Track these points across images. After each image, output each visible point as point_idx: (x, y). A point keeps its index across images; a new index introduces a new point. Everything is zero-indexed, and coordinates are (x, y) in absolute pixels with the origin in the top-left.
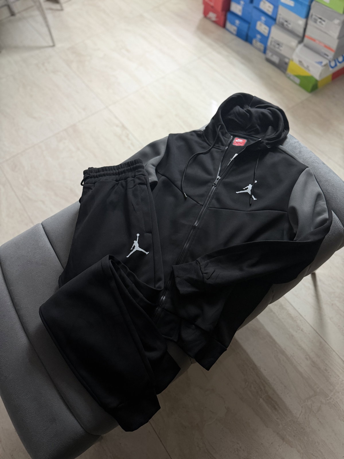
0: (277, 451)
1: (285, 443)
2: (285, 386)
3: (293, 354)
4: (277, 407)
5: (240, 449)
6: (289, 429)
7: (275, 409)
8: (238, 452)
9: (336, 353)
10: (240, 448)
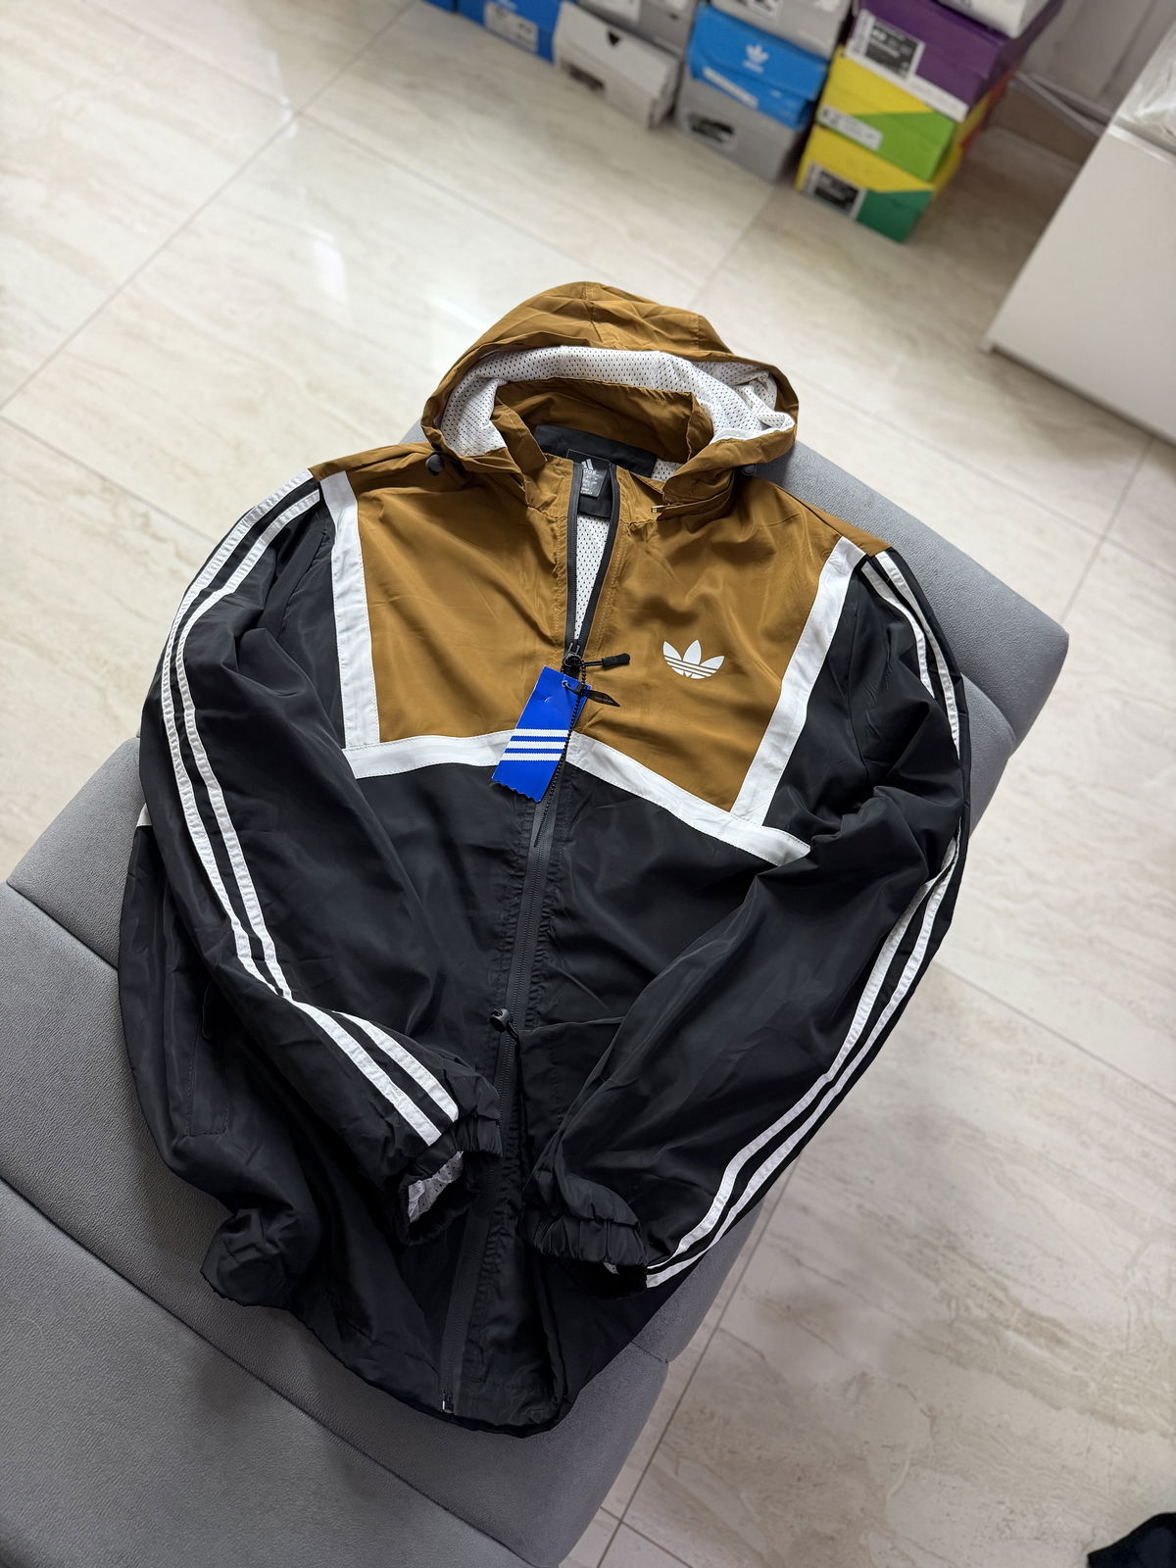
0: (1111, 1464)
1: (1120, 1429)
2: (1059, 1259)
3: (1044, 1146)
4: (1060, 1334)
5: (1010, 1517)
6: (1117, 1382)
7: (1059, 1342)
8: (1010, 1529)
9: (1153, 1091)
10: (1012, 1512)
